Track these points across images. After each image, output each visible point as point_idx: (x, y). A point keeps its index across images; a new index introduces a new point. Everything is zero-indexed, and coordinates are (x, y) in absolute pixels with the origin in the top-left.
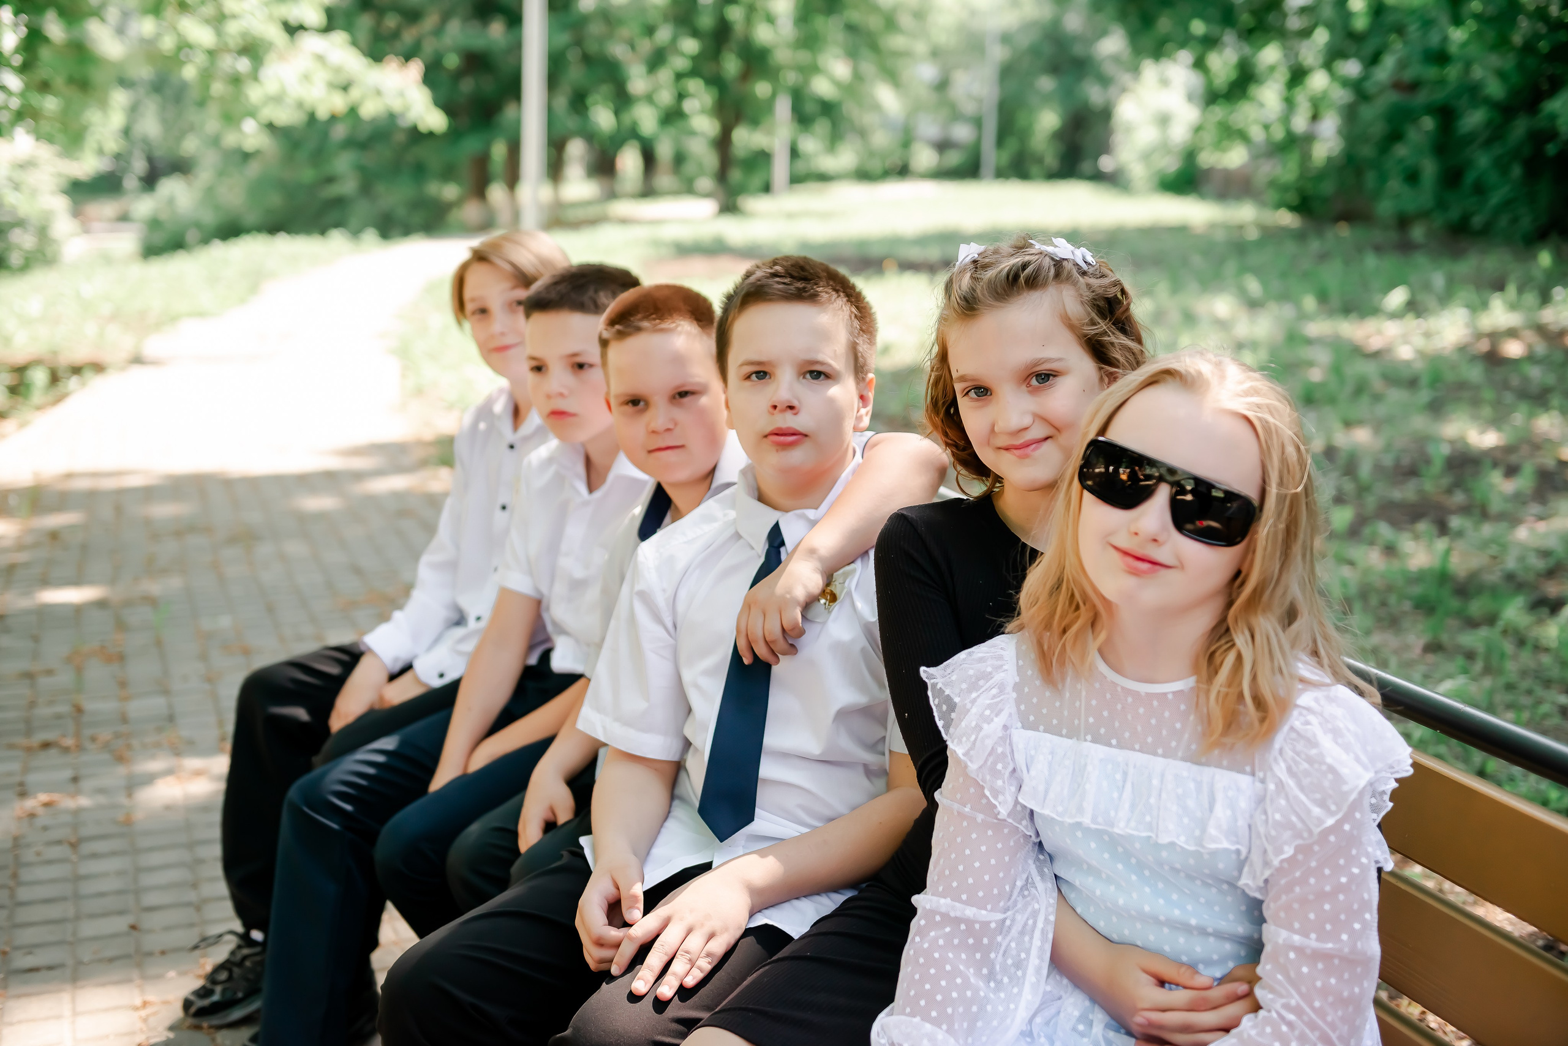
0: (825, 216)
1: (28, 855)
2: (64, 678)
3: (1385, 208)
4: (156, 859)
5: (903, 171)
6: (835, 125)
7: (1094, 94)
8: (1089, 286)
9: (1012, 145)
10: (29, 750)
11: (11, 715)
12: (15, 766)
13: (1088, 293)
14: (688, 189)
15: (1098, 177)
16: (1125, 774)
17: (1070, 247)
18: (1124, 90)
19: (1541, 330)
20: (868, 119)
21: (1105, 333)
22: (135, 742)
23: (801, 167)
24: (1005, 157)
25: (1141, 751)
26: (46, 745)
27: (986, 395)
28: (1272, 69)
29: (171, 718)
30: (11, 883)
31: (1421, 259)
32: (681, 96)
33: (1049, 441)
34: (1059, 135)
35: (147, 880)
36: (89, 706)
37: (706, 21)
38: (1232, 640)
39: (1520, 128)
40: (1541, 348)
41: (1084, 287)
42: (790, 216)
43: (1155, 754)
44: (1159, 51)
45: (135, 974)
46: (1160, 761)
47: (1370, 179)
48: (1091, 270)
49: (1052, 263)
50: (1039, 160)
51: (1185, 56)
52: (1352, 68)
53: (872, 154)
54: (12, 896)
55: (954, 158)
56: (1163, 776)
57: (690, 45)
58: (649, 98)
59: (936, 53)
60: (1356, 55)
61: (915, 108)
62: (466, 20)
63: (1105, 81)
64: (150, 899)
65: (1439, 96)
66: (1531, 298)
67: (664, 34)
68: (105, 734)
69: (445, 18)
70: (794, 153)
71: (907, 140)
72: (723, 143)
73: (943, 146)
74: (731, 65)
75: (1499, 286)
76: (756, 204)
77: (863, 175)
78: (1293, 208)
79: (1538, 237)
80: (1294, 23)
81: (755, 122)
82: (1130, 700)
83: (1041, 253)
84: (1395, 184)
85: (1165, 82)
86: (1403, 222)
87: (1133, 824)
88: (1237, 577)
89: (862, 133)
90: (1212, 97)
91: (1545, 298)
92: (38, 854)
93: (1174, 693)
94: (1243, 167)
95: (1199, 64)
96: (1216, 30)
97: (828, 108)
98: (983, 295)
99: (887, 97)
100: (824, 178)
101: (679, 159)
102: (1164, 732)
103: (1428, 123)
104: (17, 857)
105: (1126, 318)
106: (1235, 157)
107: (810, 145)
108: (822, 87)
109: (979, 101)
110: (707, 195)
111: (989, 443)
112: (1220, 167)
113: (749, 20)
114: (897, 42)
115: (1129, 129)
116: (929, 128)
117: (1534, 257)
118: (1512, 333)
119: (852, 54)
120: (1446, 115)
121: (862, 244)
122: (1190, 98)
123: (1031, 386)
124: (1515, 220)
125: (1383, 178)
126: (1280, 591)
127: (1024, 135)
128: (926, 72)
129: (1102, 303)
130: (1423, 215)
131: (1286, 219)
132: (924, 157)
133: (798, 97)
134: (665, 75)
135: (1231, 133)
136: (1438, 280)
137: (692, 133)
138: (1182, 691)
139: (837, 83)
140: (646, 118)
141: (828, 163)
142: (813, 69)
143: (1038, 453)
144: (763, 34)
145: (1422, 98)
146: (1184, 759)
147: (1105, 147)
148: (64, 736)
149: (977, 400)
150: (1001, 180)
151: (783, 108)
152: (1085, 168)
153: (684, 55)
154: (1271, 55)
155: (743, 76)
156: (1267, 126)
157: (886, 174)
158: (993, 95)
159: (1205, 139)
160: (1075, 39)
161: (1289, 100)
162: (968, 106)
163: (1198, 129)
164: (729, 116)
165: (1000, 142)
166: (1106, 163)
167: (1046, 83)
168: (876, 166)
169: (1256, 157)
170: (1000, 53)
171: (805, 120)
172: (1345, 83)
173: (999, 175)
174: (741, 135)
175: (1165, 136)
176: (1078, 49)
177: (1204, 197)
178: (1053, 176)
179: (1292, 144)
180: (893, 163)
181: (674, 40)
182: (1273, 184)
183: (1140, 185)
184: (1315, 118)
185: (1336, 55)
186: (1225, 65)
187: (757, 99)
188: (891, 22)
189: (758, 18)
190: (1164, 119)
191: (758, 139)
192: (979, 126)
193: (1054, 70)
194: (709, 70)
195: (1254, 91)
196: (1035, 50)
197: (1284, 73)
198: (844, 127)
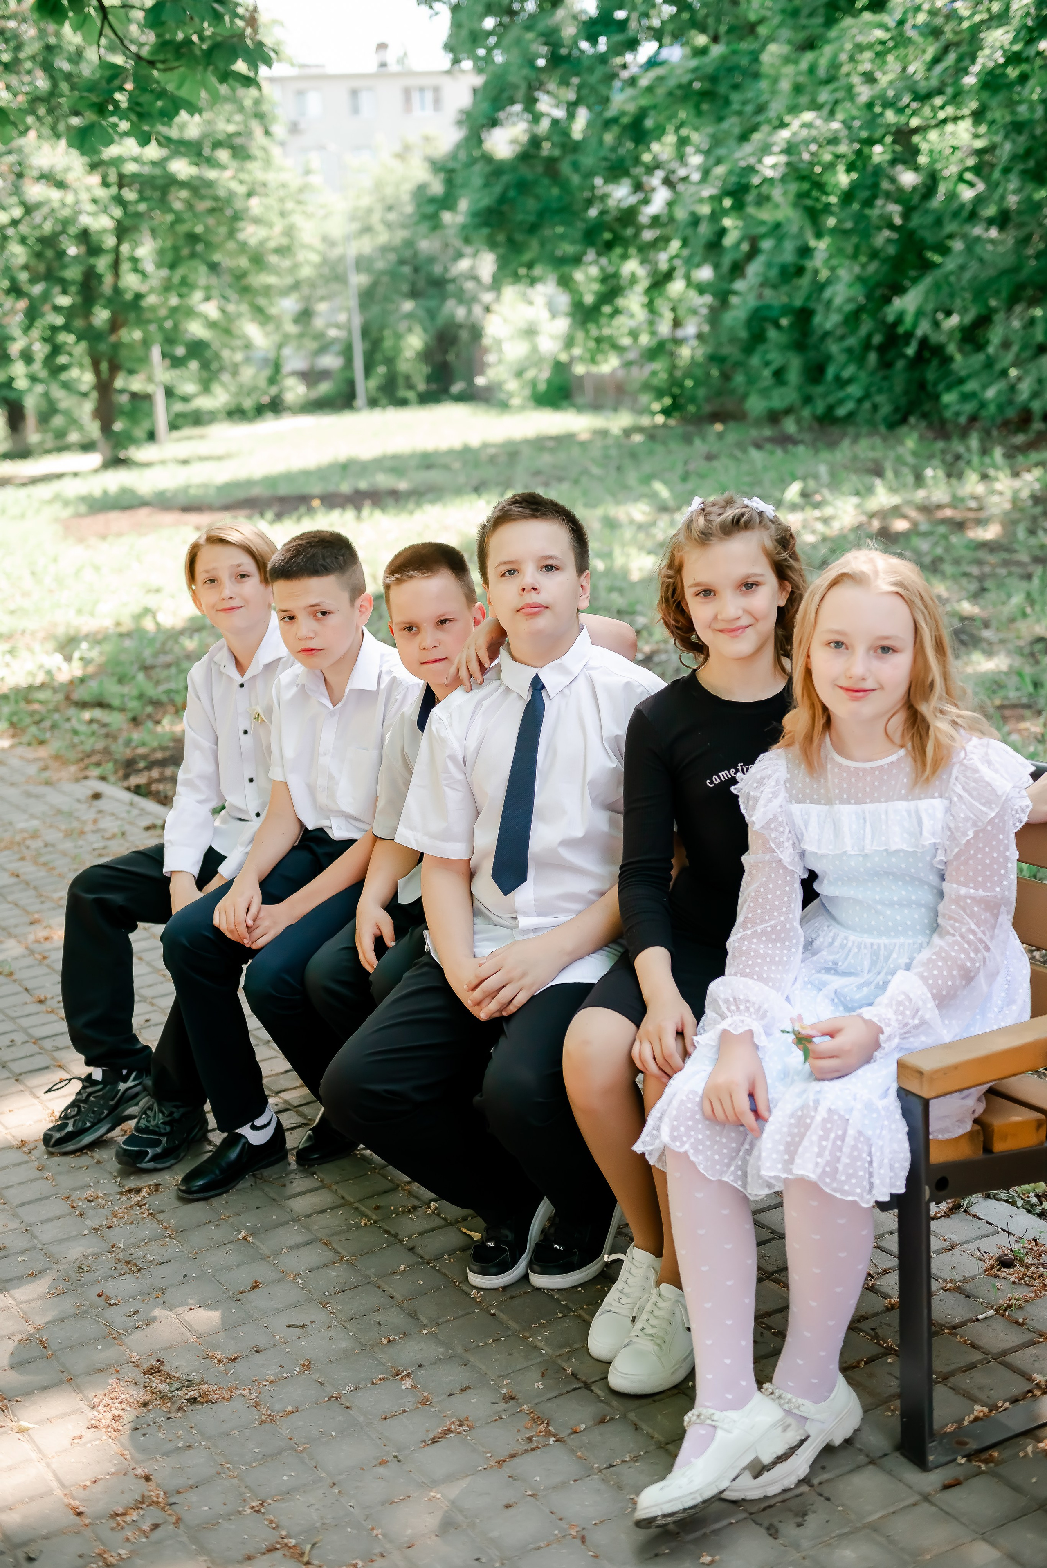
0: (216, 458)
3: (756, 405)
5: (275, 406)
6: (205, 365)
7: (457, 311)
9: (382, 370)
14: (60, 444)
15: (470, 396)
18: (488, 309)
20: (237, 355)
23: (179, 408)
24: (373, 383)
27: (710, 595)
28: (634, 280)
31: (801, 449)
32: (56, 350)
33: (751, 627)
34: (426, 355)
37: (73, 273)
40: (922, 522)
42: (185, 462)
44: (527, 276)
47: (739, 379)
49: (757, 514)
50: (410, 385)
51: (552, 276)
52: (706, 274)
53: (242, 390)
55: (324, 388)
57: (64, 301)
59: (297, 286)
63: (467, 300)
65: (796, 300)
67: (37, 289)
70: (171, 395)
71: (276, 374)
72: (102, 392)
73: (310, 377)
74: (101, 316)
76: (143, 453)
77: (236, 414)
80: (648, 235)
81: (131, 372)
83: (747, 506)
84: (764, 381)
85: (530, 300)
86: (774, 417)
89: (234, 371)
90: (581, 316)
94: (616, 373)
95: (565, 282)
96: (576, 249)
97: (197, 348)
99: (253, 331)
100: (198, 419)
101: (47, 412)
102: (884, 789)
103: (786, 323)
106: (609, 366)
108: (196, 329)
109: (345, 326)
110: (87, 447)
111: (711, 627)
112: (594, 373)
113: (115, 268)
115: (498, 347)
116: (295, 360)
118: (897, 511)
119: (220, 295)
120: (803, 315)
121: (271, 481)
122: (554, 315)
123: (743, 591)
124: (875, 408)
125: (752, 379)
127: (390, 362)
128: (288, 305)
130: (790, 411)
131: (661, 420)
132: (295, 390)
133: (170, 340)
134: (39, 331)
135: (606, 344)
136: (823, 469)
137: (67, 385)
139: (212, 325)
140: (19, 373)
141: (204, 403)
142: (183, 312)
144: (130, 281)
146: (898, 800)
147: (474, 366)
149: (704, 598)
150: (376, 407)
151: (156, 352)
152: (457, 388)
153: (57, 309)
154: (632, 267)
155: (114, 325)
156: (634, 334)
157: (260, 411)
158: (357, 322)
159: (577, 351)
160: (431, 260)
161: (650, 306)
162: (333, 333)
163: (569, 342)
164: (104, 366)
165: (368, 370)
166: (480, 381)
167: (408, 306)
168: (248, 404)
169: (628, 364)
170: (359, 280)
171: (177, 363)
172: (701, 289)
173: (373, 403)
174: (119, 383)
175: (535, 349)
176: (437, 269)
177: (580, 409)
178: (427, 398)
179: (659, 350)
180: (266, 400)
181: (46, 296)
182: (646, 387)
183: (516, 401)
184: (677, 323)
185: (691, 263)
186: (590, 279)
187: (131, 346)
188: (258, 260)
189: (125, 266)
190: (530, 332)
191: (137, 384)
192: (347, 353)
193: (414, 294)
194: (79, 323)
195: (620, 302)
196: (393, 274)
197: (644, 283)
198: (214, 366)
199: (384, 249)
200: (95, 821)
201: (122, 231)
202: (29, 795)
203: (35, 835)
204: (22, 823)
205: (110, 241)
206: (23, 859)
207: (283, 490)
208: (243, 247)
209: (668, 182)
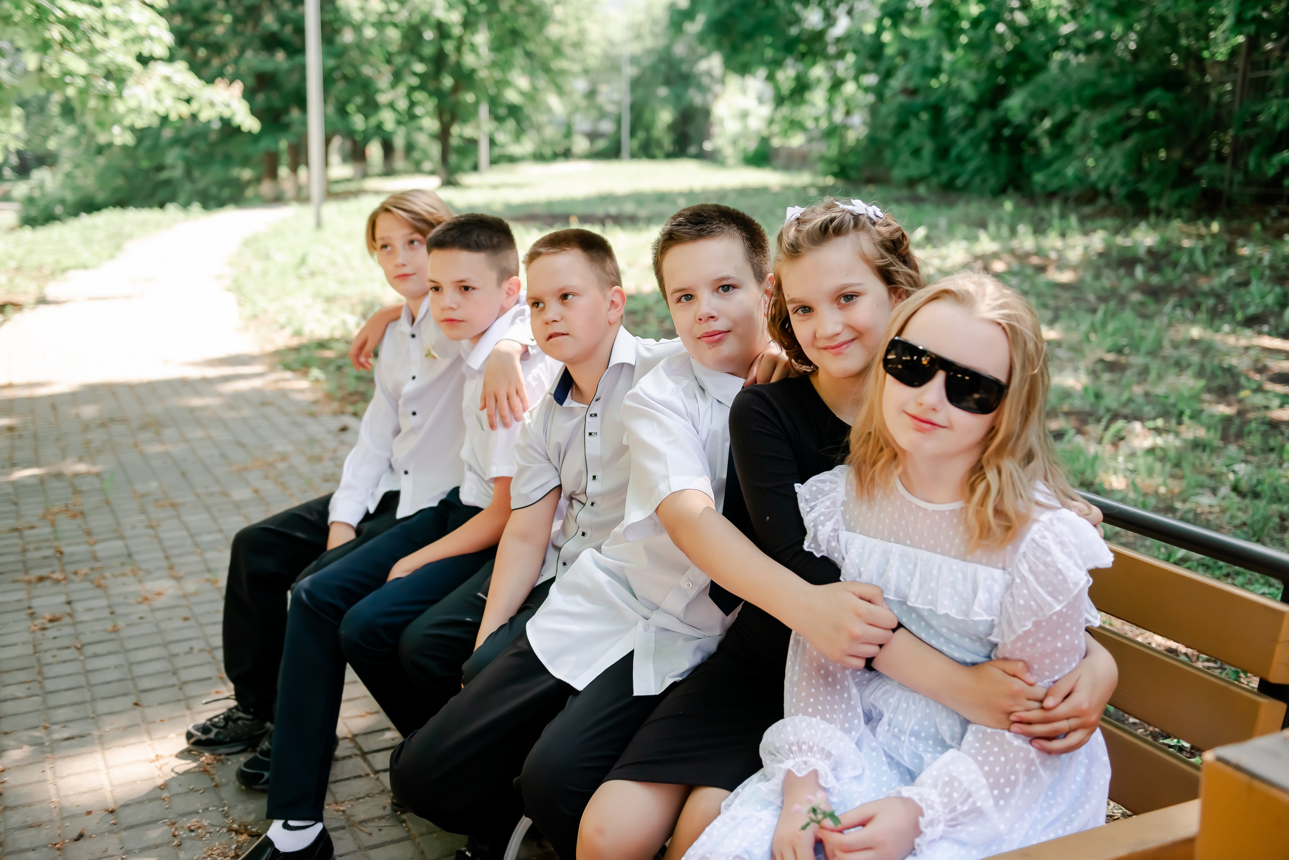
0: (517, 186)
1: (47, 658)
2: (44, 530)
3: (898, 173)
4: (141, 655)
5: (567, 154)
6: (518, 122)
7: (695, 98)
8: (879, 233)
9: (641, 135)
10: (29, 582)
11: (11, 558)
12: (22, 595)
13: (878, 237)
14: (417, 169)
15: (702, 156)
16: (915, 565)
17: (864, 205)
18: (716, 96)
19: (1012, 252)
20: (541, 118)
21: (891, 264)
22: (107, 574)
23: (497, 151)
24: (635, 144)
25: (926, 549)
26: (41, 579)
27: (809, 312)
28: (819, 81)
29: (130, 555)
30: (39, 678)
31: (928, 208)
32: (412, 104)
33: (856, 341)
34: (673, 127)
35: (138, 670)
36: (66, 550)
37: (428, 51)
38: (984, 474)
39: (985, 119)
40: (1015, 266)
41: (875, 233)
42: (495, 187)
43: (935, 552)
44: (744, 69)
45: (145, 738)
46: (938, 558)
47: (888, 154)
48: (880, 221)
49: (852, 217)
50: (660, 145)
51: (762, 72)
52: (871, 79)
53: (544, 142)
54: (42, 687)
55: (601, 144)
56: (940, 567)
57: (420, 68)
58: (392, 105)
59: (586, 72)
60: (875, 71)
61: (576, 109)
62: (256, 51)
63: (703, 89)
64: (145, 684)
65: (933, 99)
66: (1005, 230)
67: (399, 60)
68: (84, 569)
69: (242, 50)
70: (492, 142)
71: (568, 133)
72: (443, 136)
73: (593, 136)
74: (448, 82)
75: (983, 225)
76: (468, 179)
77: (539, 157)
78: (836, 175)
79: (1000, 192)
80: (832, 50)
81: (465, 121)
82: (921, 514)
83: (844, 211)
84: (905, 157)
85: (744, 91)
86: (911, 183)
87: (920, 600)
88: (992, 431)
89: (539, 128)
90: (780, 100)
91: (1013, 232)
92: (54, 656)
93: (951, 511)
94: (801, 146)
95: (770, 78)
96: (779, 56)
97: (514, 111)
98: (804, 242)
99: (554, 102)
100: (512, 159)
101: (410, 148)
102: (942, 538)
103: (925, 116)
104: (38, 659)
105: (906, 254)
106: (797, 141)
107: (502, 137)
108: (512, 96)
109: (618, 103)
110: (432, 173)
111: (813, 345)
112: (786, 146)
113: (459, 49)
114: (559, 64)
115: (721, 122)
116: (582, 124)
117: (1001, 205)
118: (996, 256)
119: (531, 73)
120: (937, 111)
121: (549, 204)
122: (761, 100)
123: (840, 304)
124: (984, 181)
125: (896, 155)
126: (1022, 441)
127: (648, 128)
128: (580, 85)
129: (888, 244)
130: (922, 179)
131: (830, 181)
132: (581, 144)
133: (494, 102)
134: (402, 89)
135: (795, 125)
136: (943, 222)
137: (420, 129)
138: (955, 510)
139: (522, 93)
140: (388, 118)
141: (515, 149)
142: (503, 83)
143: (848, 350)
144: (469, 60)
145: (919, 100)
146: (955, 557)
147: (705, 135)
148: (53, 572)
149: (803, 316)
150: (635, 159)
151: (484, 110)
152: (693, 150)
153: (415, 74)
154: (818, 71)
155: (456, 89)
156: (817, 119)
157: (555, 156)
158: (627, 100)
159: (776, 128)
160: (682, 61)
161: (830, 101)
162: (610, 108)
163: (771, 122)
164: (447, 117)
165: (633, 133)
166: (708, 146)
167: (663, 91)
168: (548, 151)
169: (810, 140)
170: (630, 71)
171: (499, 119)
172: (867, 90)
173: (633, 156)
174: (455, 130)
175: (746, 127)
176: (684, 68)
177: (775, 168)
178: (669, 156)
179: (834, 132)
180: (560, 149)
181: (407, 64)
182: (822, 158)
183: (731, 161)
184: (848, 113)
185: (861, 71)
186: (787, 78)
187: (466, 105)
188: (558, 50)
189: (465, 49)
190: (744, 115)
191: (468, 131)
192: (618, 122)
193: (668, 82)
194: (431, 85)
195: (808, 96)
196: (654, 69)
197: (826, 83)
198: (525, 124)
199: (649, 52)
200: (335, 451)
201: (468, 24)
202: (295, 423)
203: (284, 458)
204: (281, 446)
205: (457, 31)
206: (267, 477)
207: (557, 210)
208: (548, 41)
209: (850, 12)
